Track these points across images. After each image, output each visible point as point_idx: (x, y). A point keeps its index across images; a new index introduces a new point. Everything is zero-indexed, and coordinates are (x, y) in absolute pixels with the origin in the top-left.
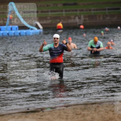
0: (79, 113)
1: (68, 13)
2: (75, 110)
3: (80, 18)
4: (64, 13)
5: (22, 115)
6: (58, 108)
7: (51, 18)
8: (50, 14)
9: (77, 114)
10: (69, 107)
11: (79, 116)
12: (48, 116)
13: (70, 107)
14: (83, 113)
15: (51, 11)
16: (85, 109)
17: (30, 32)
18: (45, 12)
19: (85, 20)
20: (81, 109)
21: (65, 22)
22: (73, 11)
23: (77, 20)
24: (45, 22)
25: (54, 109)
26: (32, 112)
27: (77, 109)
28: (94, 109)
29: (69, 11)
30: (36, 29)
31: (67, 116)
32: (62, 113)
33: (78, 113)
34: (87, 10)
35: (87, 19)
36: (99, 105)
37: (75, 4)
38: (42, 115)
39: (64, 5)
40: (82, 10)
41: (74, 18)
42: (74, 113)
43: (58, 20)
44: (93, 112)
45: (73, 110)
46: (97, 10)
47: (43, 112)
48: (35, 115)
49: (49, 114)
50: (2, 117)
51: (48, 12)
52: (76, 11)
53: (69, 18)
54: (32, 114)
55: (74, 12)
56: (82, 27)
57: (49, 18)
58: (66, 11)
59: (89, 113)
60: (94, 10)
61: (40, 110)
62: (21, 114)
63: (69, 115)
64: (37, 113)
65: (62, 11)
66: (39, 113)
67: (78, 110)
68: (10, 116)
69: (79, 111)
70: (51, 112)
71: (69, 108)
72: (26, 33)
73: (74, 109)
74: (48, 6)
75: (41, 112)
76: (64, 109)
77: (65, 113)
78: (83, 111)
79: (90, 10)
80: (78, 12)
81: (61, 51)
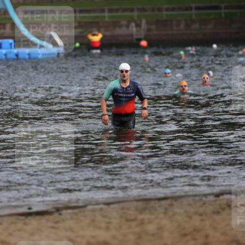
0: (133, 217)
1: (114, 14)
2: (126, 211)
3: (138, 26)
4: (106, 14)
5: (17, 221)
6: (90, 207)
8: (78, 15)
9: (128, 220)
10: (112, 206)
11: (133, 224)
12: (70, 223)
13: (116, 206)
14: (141, 217)
15: (81, 11)
16: (145, 209)
19: (149, 30)
20: (136, 210)
21: (108, 33)
22: (125, 10)
23: (133, 29)
25: (82, 209)
26: (38, 214)
27: (129, 209)
28: (164, 211)
29: (117, 10)
31: (109, 223)
33: (129, 217)
34: (153, 10)
35: (153, 27)
36: (174, 202)
38: (57, 220)
40: (143, 10)
41: (128, 26)
42: (121, 217)
44: (162, 216)
45: (120, 212)
46: (173, 9)
47: (60, 214)
48: (43, 220)
49: (72, 218)
52: (132, 10)
53: (116, 24)
54: (38, 217)
55: (128, 14)
56: (144, 43)
58: (111, 11)
59: (152, 217)
60: (167, 10)
61: (54, 210)
62: (15, 217)
63: (113, 221)
64: (47, 217)
65: (103, 11)
66: (51, 217)
69: (132, 213)
70: (76, 214)
71: (113, 208)
72: (29, 54)
73: (123, 209)
75: (56, 215)
76: (101, 209)
77: (104, 216)
78: (141, 213)
79: (160, 10)
80: (135, 14)
81: (133, 95)
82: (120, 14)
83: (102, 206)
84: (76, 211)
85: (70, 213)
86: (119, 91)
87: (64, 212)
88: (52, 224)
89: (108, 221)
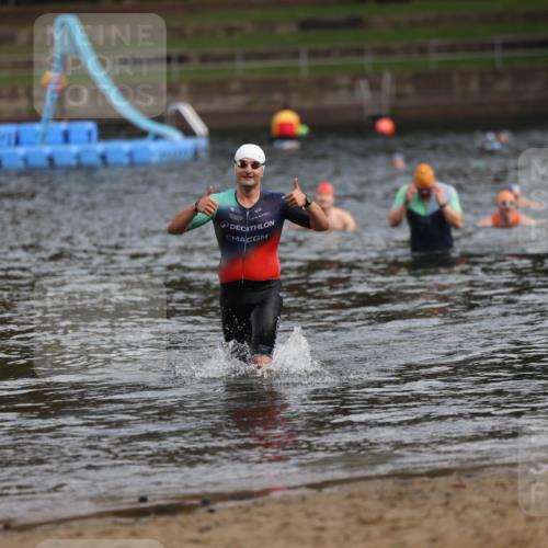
0: (374, 516)
1: (321, 62)
2: (357, 501)
3: (375, 86)
4: (304, 63)
5: (118, 527)
6: (276, 495)
7: (247, 88)
8: (240, 66)
9: (363, 522)
10: (326, 491)
11: (375, 531)
12: (235, 532)
13: (335, 489)
14: (391, 514)
15: (248, 57)
16: (400, 496)
17: (151, 150)
18: (217, 59)
19: (399, 96)
20: (381, 498)
21: (309, 104)
22: (345, 52)
23: (364, 93)
24: (217, 105)
25: (260, 500)
26: (161, 511)
27: (363, 496)
28: (443, 500)
29: (327, 53)
30: (176, 136)
31: (321, 529)
32: (298, 517)
33: (367, 516)
34: (407, 50)
35: (409, 89)
36: (465, 481)
37: (355, 23)
38: (204, 524)
39: (307, 26)
40: (385, 51)
41: (351, 88)
42: (348, 515)
43: (278, 97)
44: (438, 511)
45: (346, 503)
46: (453, 49)
47: (211, 511)
48: (175, 524)
49: (237, 521)
50: (26, 534)
51: (231, 58)
52: (360, 52)
53: (325, 84)
54: (162, 519)
55: (351, 60)
56: (385, 125)
57: (235, 86)
58: (313, 54)
59: (418, 514)
60: (439, 49)
61: (195, 502)
62: (111, 519)
63: (329, 524)
64: (181, 518)
65: (295, 55)
66: (191, 518)
67: (369, 504)
68: (62, 530)
69: (372, 507)
70: (247, 510)
71: (329, 495)
72: (130, 154)
73: (350, 496)
74: (230, 30)
75: (202, 511)
76: (303, 499)
77: (309, 515)
78: (393, 506)
79: (422, 50)
80: (368, 61)
81: (271, 223)
82: (333, 61)
83: (303, 491)
84: (246, 503)
85: (232, 509)
87: (219, 505)
88: (193, 535)
89: (319, 524)
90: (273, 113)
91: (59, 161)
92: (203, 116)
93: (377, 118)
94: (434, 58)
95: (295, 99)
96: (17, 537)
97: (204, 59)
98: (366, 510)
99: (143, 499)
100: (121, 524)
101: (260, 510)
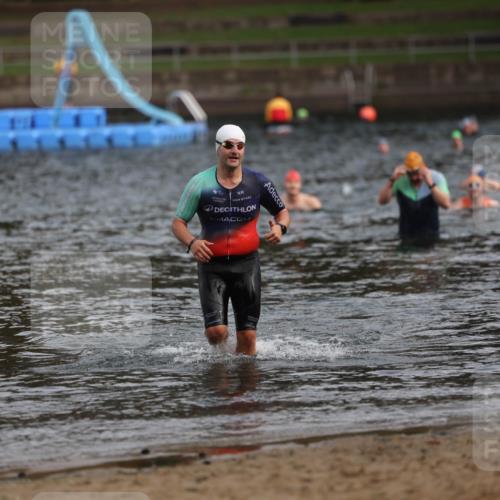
0: (357, 469)
1: (310, 55)
2: (340, 455)
3: (359, 77)
4: (294, 55)
5: (121, 477)
7: (243, 77)
8: (236, 59)
9: (346, 475)
10: (312, 445)
11: (357, 482)
12: (229, 482)
13: (320, 445)
14: (372, 468)
15: (243, 49)
16: (380, 451)
17: (154, 133)
18: (215, 51)
19: (381, 86)
20: (363, 453)
21: (298, 93)
22: (331, 46)
23: (348, 84)
24: (214, 92)
25: (252, 453)
26: (161, 462)
27: (347, 451)
28: (420, 455)
29: (315, 47)
30: (176, 121)
31: (308, 480)
32: (286, 470)
33: (349, 469)
34: (388, 44)
35: (390, 80)
36: (440, 438)
37: (340, 19)
38: (201, 474)
39: (296, 21)
40: (368, 45)
41: (337, 78)
42: (332, 468)
43: (270, 87)
44: (415, 465)
45: (331, 457)
46: (430, 43)
47: (208, 463)
48: (174, 475)
49: (231, 472)
50: (39, 482)
51: (227, 50)
52: (345, 46)
53: (313, 74)
54: (162, 470)
55: (339, 53)
56: (369, 113)
57: (231, 76)
58: (302, 47)
59: (396, 468)
60: (418, 44)
61: (193, 455)
62: (116, 469)
63: (315, 476)
64: (180, 469)
65: (286, 48)
66: (190, 469)
67: (352, 458)
68: (71, 479)
69: (355, 461)
70: (240, 462)
71: (315, 450)
72: (134, 138)
73: (334, 451)
74: (227, 25)
75: (199, 462)
76: (291, 453)
77: (296, 467)
78: (373, 460)
79: (402, 44)
80: (353, 54)
81: (253, 207)
82: (320, 54)
83: (291, 446)
84: (239, 456)
85: (226, 461)
86: (214, 199)
87: (214, 458)
88: (191, 484)
89: (306, 476)
90: (267, 100)
91: (69, 143)
92: (202, 103)
93: (360, 106)
94: (413, 52)
95: (286, 88)
96: (31, 484)
97: (203, 51)
98: (349, 463)
99: (145, 452)
100: (125, 474)
101: (252, 462)
